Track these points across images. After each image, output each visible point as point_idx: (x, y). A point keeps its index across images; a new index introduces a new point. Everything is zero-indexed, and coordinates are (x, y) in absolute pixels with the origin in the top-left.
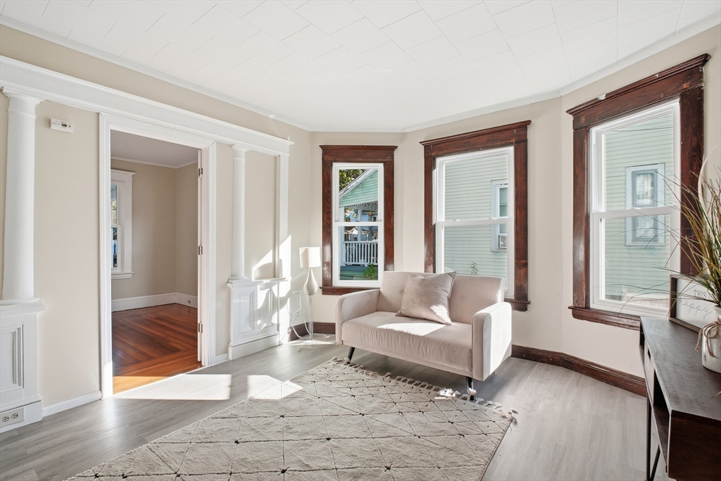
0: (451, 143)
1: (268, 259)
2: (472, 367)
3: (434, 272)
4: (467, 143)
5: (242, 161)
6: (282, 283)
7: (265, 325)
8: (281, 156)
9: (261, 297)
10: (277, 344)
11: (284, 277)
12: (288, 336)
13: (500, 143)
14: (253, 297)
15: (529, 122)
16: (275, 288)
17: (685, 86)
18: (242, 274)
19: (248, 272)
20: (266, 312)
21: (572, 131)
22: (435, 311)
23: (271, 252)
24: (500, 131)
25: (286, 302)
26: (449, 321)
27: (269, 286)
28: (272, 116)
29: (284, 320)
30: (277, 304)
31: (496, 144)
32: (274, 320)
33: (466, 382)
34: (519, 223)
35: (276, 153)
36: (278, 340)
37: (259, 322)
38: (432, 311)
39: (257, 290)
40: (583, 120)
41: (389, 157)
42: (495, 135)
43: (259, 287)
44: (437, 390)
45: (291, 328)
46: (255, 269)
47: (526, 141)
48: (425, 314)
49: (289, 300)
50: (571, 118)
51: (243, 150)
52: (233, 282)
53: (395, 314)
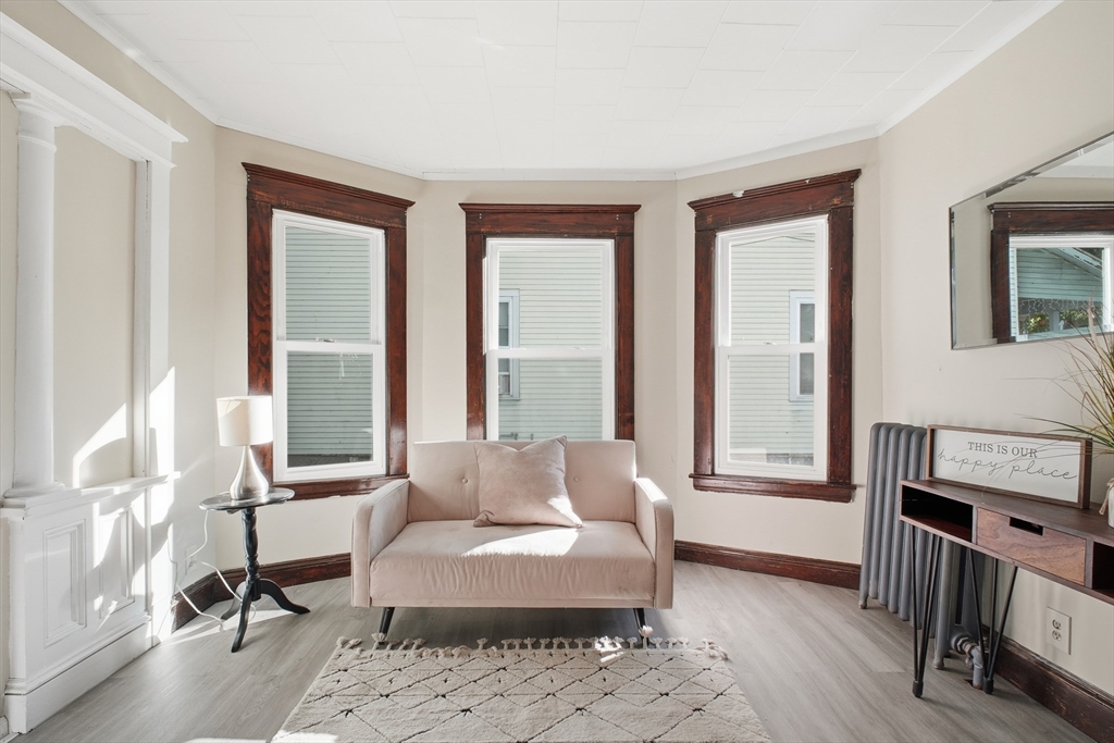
0: (516, 216)
1: (113, 429)
2: (655, 591)
3: (485, 438)
4: (545, 221)
5: (48, 147)
6: (156, 489)
7: (113, 606)
8: (154, 165)
9: (103, 532)
10: (148, 646)
11: (161, 473)
12: (170, 618)
13: (595, 231)
14: (81, 536)
15: (638, 207)
16: (137, 506)
17: (836, 201)
18: (50, 479)
19: (64, 470)
20: (116, 572)
21: (694, 232)
22: (557, 507)
23: (123, 410)
24: (596, 212)
25: (165, 537)
26: (577, 520)
27: (124, 501)
28: (131, 53)
29: (161, 581)
30: (141, 545)
31: (590, 231)
32: (138, 587)
33: (633, 619)
34: (622, 357)
35: (141, 152)
36: (148, 635)
37: (98, 602)
38: (551, 507)
39: (91, 514)
40: (710, 219)
41: (397, 220)
42: (590, 217)
43: (96, 507)
44: (588, 645)
45: (178, 596)
46: (81, 458)
47: (632, 235)
48: (538, 515)
49: (171, 529)
50: (692, 214)
51: (53, 120)
52: (28, 501)
53: (472, 522)
